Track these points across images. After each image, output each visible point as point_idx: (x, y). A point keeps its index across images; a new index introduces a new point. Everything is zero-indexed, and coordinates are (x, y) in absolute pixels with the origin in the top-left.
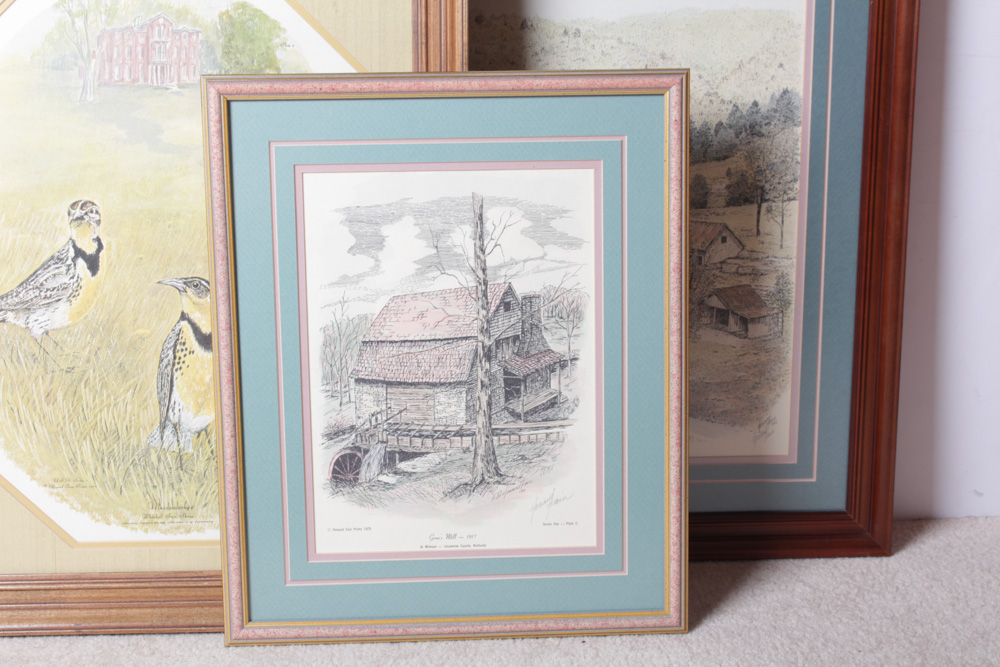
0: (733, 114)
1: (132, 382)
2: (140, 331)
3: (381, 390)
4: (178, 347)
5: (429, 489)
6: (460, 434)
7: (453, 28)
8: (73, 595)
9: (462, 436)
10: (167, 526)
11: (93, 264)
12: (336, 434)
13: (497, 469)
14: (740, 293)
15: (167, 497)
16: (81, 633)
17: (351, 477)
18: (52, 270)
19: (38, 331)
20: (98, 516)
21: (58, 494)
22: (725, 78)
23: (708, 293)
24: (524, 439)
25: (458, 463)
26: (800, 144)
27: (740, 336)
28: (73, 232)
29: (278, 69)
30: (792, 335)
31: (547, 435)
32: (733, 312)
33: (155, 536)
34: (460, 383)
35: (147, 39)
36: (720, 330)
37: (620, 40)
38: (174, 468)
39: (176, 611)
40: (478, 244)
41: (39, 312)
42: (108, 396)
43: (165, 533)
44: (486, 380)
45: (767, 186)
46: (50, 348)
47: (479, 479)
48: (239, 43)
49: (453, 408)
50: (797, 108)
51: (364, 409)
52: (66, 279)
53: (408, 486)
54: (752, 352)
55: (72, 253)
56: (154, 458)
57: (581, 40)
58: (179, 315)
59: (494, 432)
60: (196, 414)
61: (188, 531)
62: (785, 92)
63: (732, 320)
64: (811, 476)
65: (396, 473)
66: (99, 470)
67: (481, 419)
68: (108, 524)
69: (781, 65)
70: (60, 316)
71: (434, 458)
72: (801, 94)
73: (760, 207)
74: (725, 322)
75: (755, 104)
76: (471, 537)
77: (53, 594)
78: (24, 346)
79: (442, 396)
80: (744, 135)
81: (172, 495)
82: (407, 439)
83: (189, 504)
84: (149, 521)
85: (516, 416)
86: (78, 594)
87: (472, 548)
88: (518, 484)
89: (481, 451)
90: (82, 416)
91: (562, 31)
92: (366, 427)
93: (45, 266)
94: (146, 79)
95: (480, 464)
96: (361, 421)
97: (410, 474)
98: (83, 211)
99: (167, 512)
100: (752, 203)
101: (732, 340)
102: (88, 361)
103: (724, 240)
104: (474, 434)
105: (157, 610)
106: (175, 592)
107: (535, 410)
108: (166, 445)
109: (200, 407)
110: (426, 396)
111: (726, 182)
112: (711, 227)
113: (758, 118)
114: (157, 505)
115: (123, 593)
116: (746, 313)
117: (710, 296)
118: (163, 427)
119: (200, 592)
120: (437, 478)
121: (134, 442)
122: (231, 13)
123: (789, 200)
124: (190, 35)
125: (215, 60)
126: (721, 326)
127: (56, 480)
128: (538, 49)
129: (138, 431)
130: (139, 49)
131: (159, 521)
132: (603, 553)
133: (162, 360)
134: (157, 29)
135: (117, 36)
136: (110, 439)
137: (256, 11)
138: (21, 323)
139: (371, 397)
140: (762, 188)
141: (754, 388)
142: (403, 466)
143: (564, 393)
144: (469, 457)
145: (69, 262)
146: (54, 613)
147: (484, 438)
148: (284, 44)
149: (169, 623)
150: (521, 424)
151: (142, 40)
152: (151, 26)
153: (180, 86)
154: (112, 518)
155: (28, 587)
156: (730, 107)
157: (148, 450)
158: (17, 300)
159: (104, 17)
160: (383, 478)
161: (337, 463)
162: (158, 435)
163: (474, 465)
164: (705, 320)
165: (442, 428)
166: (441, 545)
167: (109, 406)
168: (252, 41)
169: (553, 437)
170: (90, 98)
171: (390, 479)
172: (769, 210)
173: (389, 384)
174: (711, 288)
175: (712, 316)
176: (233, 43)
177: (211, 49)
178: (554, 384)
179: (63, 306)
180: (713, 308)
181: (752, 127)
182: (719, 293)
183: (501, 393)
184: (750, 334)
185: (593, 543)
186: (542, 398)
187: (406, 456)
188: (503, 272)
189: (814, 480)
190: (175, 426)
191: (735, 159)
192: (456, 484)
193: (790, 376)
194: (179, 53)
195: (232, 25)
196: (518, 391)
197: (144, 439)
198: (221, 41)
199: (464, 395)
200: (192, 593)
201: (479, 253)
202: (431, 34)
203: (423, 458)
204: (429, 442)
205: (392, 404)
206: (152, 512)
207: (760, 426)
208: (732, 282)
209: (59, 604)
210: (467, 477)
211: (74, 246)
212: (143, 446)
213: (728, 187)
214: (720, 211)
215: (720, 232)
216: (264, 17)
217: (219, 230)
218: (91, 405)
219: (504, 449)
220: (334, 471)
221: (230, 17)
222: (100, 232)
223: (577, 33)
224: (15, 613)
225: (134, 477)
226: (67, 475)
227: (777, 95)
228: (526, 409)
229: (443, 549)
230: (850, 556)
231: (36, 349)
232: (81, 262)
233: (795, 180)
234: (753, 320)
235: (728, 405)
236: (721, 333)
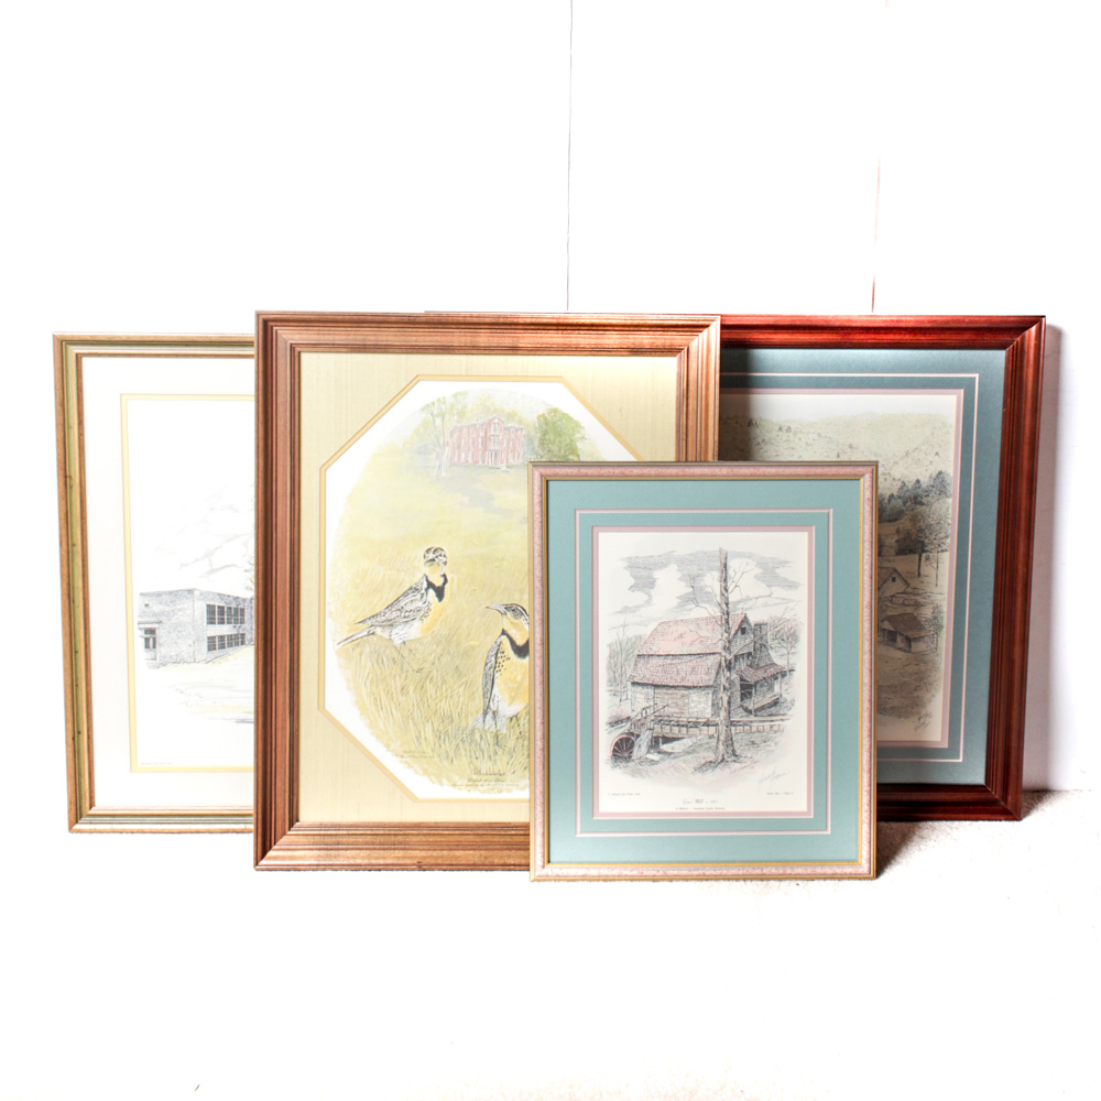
0: (901, 488)
1: (464, 679)
2: (472, 643)
3: (650, 691)
4: (499, 655)
5: (684, 765)
6: (707, 724)
7: (706, 429)
8: (414, 839)
9: (708, 726)
10: (485, 788)
11: (440, 593)
12: (617, 722)
13: (734, 751)
14: (905, 619)
15: (485, 766)
16: (421, 867)
17: (626, 755)
18: (410, 597)
19: (398, 642)
20: (435, 780)
21: (406, 762)
22: (896, 463)
23: (882, 619)
24: (754, 729)
25: (705, 746)
26: (950, 511)
27: (905, 651)
28: (426, 570)
29: (578, 456)
30: (944, 651)
31: (771, 726)
32: (900, 634)
33: (475, 794)
34: (708, 687)
35: (486, 433)
36: (890, 646)
37: (819, 434)
38: (492, 744)
39: (491, 853)
40: (723, 585)
41: (400, 627)
42: (447, 690)
43: (484, 792)
44: (727, 685)
45: (926, 541)
46: (406, 654)
47: (720, 758)
48: (551, 436)
49: (703, 705)
50: (949, 484)
51: (637, 704)
52: (420, 604)
53: (668, 762)
54: (914, 663)
55: (425, 585)
56: (477, 736)
57: (791, 435)
58: (500, 631)
59: (732, 723)
60: (510, 705)
61: (500, 792)
62: (940, 473)
63: (899, 639)
64: (958, 758)
65: (659, 753)
66: (437, 745)
67: (723, 714)
68: (442, 784)
69: (937, 454)
70: (414, 630)
71: (687, 742)
72: (952, 474)
73: (920, 556)
74: (894, 640)
75: (918, 481)
76: (713, 802)
77: (400, 838)
78: (387, 652)
79: (694, 696)
80: (909, 503)
81: (490, 764)
82: (668, 727)
83: (502, 772)
84: (472, 783)
85: (749, 712)
86: (418, 838)
87: (714, 810)
88: (749, 762)
89: (722, 738)
90: (426, 705)
91: (777, 428)
92: (639, 717)
93: (405, 594)
94: (484, 462)
95: (721, 747)
96: (635, 713)
97: (670, 754)
98: (434, 555)
99: (485, 777)
100: (915, 553)
101: (900, 654)
102: (433, 664)
103: (894, 580)
104: (717, 725)
105: (477, 852)
106: (490, 838)
107: (762, 708)
108: (486, 727)
109: (513, 699)
110: (683, 696)
111: (896, 537)
112: (884, 571)
113: (920, 492)
114: (478, 772)
115: (451, 838)
116: (910, 634)
117: (883, 621)
118: (485, 713)
119: (508, 839)
120: (689, 757)
121: (463, 724)
122: (546, 415)
123: (943, 551)
124: (517, 430)
125: (533, 448)
126: (891, 643)
127: (405, 752)
128: (760, 440)
129: (467, 716)
130: (480, 440)
131: (480, 783)
132: (812, 817)
133: (486, 664)
134: (493, 426)
135: (465, 431)
136: (446, 722)
137: (564, 414)
138: (386, 635)
139: (643, 696)
140: (922, 542)
141: (915, 690)
142: (665, 747)
143: (784, 695)
144: (714, 742)
145: (423, 591)
146: (401, 853)
147: (725, 728)
148: (583, 438)
149: (487, 862)
150: (752, 718)
151: (482, 434)
152: (489, 424)
153: (508, 467)
154: (445, 781)
155: (381, 832)
156: (900, 484)
157: (473, 731)
158: (384, 618)
159: (456, 418)
160: (650, 756)
161: (617, 744)
162: (481, 719)
163: (717, 748)
165: (694, 720)
166: (691, 808)
167: (446, 697)
168: (560, 435)
169: (775, 728)
170: (443, 474)
171: (655, 757)
172: (927, 559)
173: (656, 686)
174: (884, 615)
175: (884, 636)
176: (547, 437)
177: (531, 441)
178: (777, 688)
179: (417, 623)
180: (885, 630)
181: (915, 498)
182: (889, 619)
183: (738, 694)
184: (913, 649)
185: (805, 809)
186: (768, 699)
187: (667, 740)
188: (741, 606)
189: (961, 760)
190: (494, 713)
191: (902, 521)
192: (703, 761)
193: (942, 682)
194: (508, 443)
195: (547, 424)
196: (750, 693)
197: (470, 723)
198: (539, 435)
199: (711, 695)
200: (502, 839)
201: (724, 592)
202: (690, 433)
203: (680, 742)
204: (684, 729)
205: (658, 701)
206: (475, 777)
207: (919, 719)
208: (900, 610)
209: (405, 846)
210: (711, 757)
211: (427, 580)
212: (470, 727)
213: (897, 541)
214: (891, 559)
215: (891, 574)
216: (569, 419)
217: (538, 573)
218: (434, 696)
219: (739, 736)
220: (614, 750)
221: (545, 418)
222: (446, 570)
223: (789, 429)
224: (373, 852)
225: (462, 751)
226: (413, 748)
227: (934, 475)
228: (756, 707)
229: (693, 811)
230: (989, 820)
231: (395, 655)
232: (431, 591)
233: (947, 537)
234: (915, 639)
235: (896, 703)
236: (891, 649)
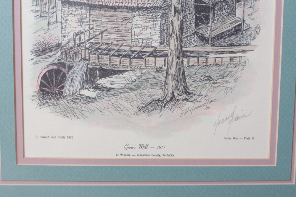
3: (85, 12)
5: (125, 104)
6: (154, 54)
9: (156, 56)
12: (44, 51)
13: (186, 87)
17: (56, 90)
24: (211, 61)
25: (152, 81)
31: (231, 59)
34: (155, 8)
44: (179, 7)
47: (170, 96)
49: (149, 31)
51: (69, 29)
53: (106, 101)
59: (185, 54)
65: (96, 88)
67: (173, 42)
71: (130, 76)
76: (161, 147)
79: (139, 20)
82: (106, 58)
85: (205, 40)
87: (162, 157)
88: (203, 102)
89: (172, 71)
92: (70, 45)
95: (171, 83)
96: (66, 39)
97: (109, 89)
104: (166, 55)
107: (221, 36)
110: (125, 19)
120: (132, 94)
132: (275, 165)
139: (76, 18)
142: (103, 82)
143: (248, 21)
144: (162, 76)
147: (175, 60)
150: (209, 48)
160: (85, 92)
161: (44, 77)
163: (166, 83)
165: (138, 49)
166: (134, 154)
169: (236, 61)
171: (91, 93)
173: (93, 7)
178: (239, 12)
183: (192, 18)
185: (267, 156)
186: (228, 25)
187: (106, 73)
192: (149, 100)
196: (207, 18)
199: (159, 19)
203: (121, 76)
204: (126, 61)
205: (94, 25)
210: (159, 94)
219: (193, 70)
220: (42, 85)
228: (214, 34)
229: (136, 157)
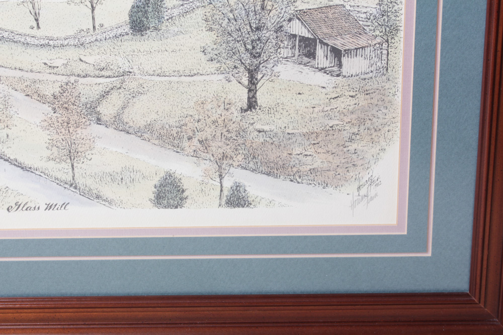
14: (331, 16)
23: (287, 16)
27: (331, 73)
30: (401, 72)
32: (321, 42)
36: (305, 65)
54: (347, 94)
63: (320, 52)
64: (425, 250)
74: (312, 55)
101: (322, 79)
116: (338, 43)
117: (290, 20)
126: (306, 59)
141: (351, 140)
164: (285, 52)
174: (291, 9)
175: (293, 47)
180: (295, 36)
182: (300, 16)
184: (345, 70)
189: (429, 254)
193: (399, 124)
207: (359, 188)
234: (348, 52)
235: (318, 161)
236: (306, 69)
